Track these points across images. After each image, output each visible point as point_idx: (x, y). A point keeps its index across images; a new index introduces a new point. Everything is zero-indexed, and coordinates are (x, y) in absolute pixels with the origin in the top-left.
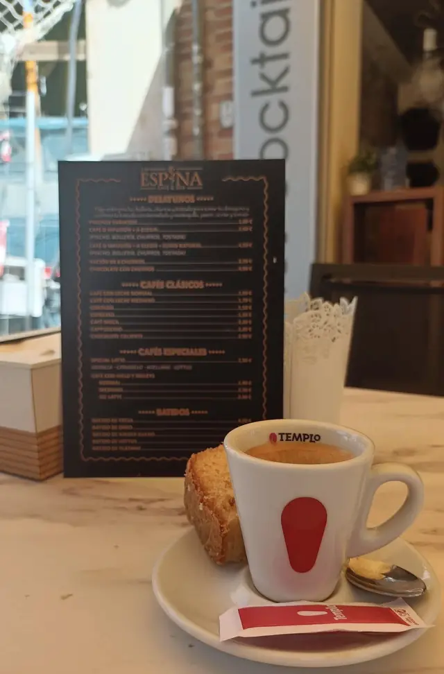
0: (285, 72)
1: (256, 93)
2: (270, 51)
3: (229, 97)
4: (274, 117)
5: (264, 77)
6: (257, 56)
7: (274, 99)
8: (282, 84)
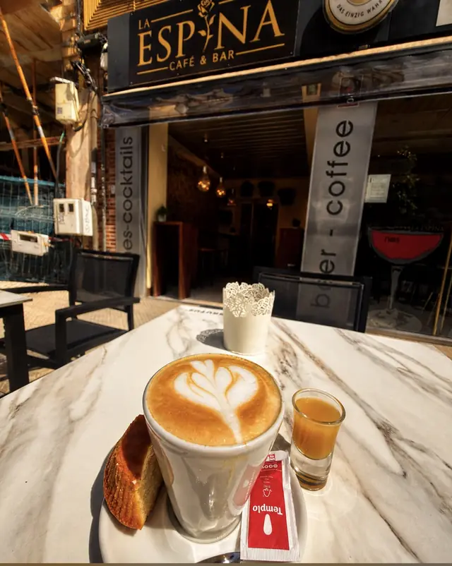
0: (131, 178)
1: (122, 184)
2: (126, 170)
3: (114, 184)
4: (128, 193)
5: (125, 178)
6: (122, 171)
7: (128, 186)
8: (130, 181)
